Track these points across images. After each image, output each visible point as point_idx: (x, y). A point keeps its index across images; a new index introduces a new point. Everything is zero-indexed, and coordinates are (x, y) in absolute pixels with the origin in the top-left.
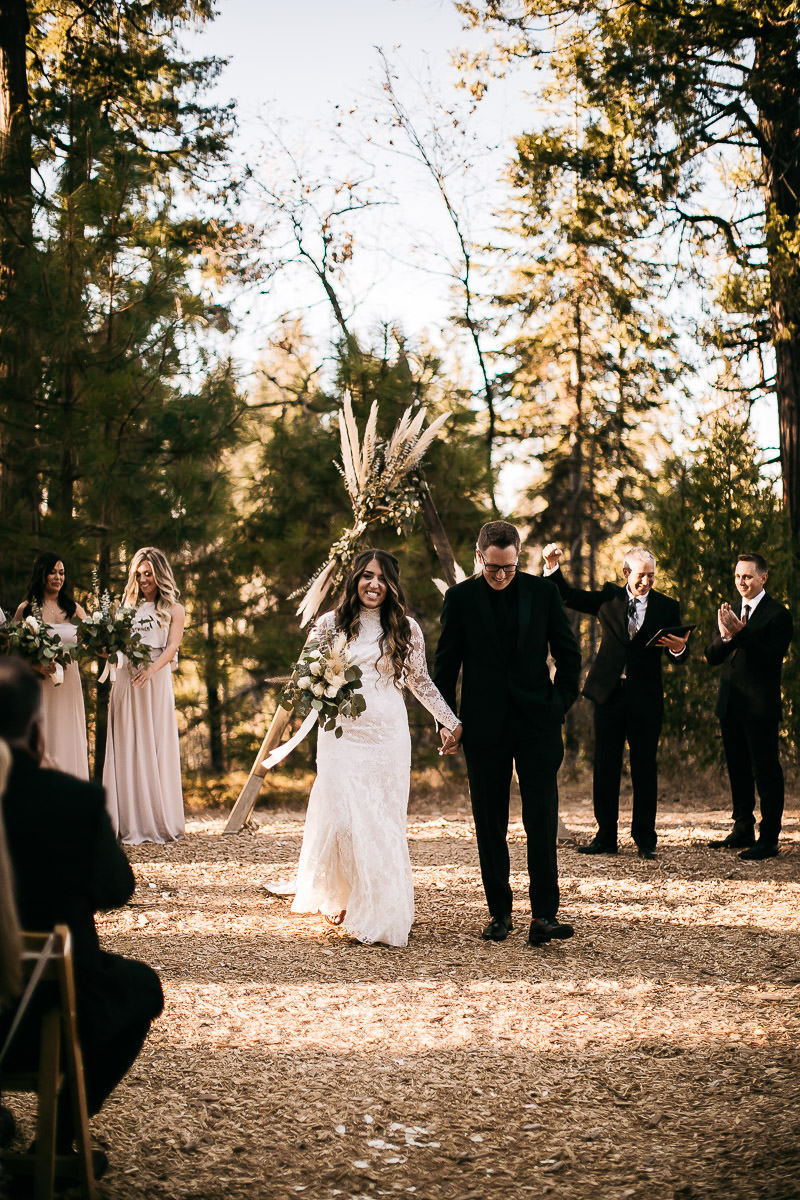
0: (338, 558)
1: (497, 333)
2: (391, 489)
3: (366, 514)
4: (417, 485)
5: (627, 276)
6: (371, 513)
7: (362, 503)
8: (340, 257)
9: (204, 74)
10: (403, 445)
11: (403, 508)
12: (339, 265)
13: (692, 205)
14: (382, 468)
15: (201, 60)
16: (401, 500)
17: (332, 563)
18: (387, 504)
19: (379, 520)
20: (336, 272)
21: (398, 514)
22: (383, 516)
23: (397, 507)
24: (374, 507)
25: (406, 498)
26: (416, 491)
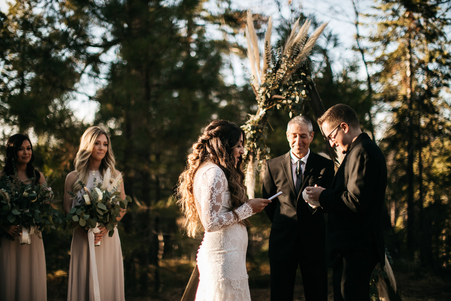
1: (372, 54)
2: (285, 82)
3: (265, 102)
6: (269, 101)
7: (263, 94)
10: (292, 48)
11: (293, 97)
16: (292, 90)
18: (280, 94)
19: (276, 106)
21: (289, 102)
22: (278, 103)
23: (289, 96)
24: (271, 96)
25: (295, 89)
26: (304, 83)
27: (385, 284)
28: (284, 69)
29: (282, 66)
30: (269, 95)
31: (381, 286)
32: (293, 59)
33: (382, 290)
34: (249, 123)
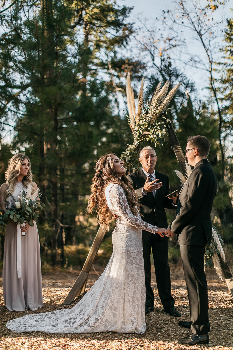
2: (152, 123)
4: (165, 120)
6: (141, 136)
7: (137, 131)
11: (157, 133)
16: (157, 129)
18: (149, 131)
21: (155, 136)
22: (148, 137)
23: (154, 132)
24: (143, 132)
25: (159, 128)
26: (165, 124)
27: (218, 258)
28: (151, 114)
29: (150, 112)
30: (141, 132)
31: (215, 259)
32: (157, 108)
33: (216, 261)
34: (128, 150)
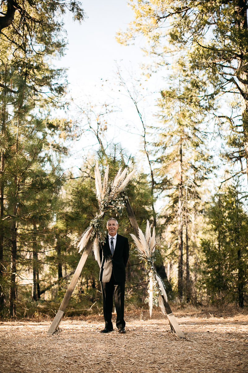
0: (93, 226)
1: (154, 155)
2: (114, 199)
3: (104, 208)
4: (124, 197)
5: (197, 136)
6: (106, 208)
7: (103, 204)
8: (103, 129)
9: (60, 73)
10: (118, 182)
11: (118, 206)
12: (103, 132)
13: (218, 112)
14: (110, 191)
15: (59, 68)
16: (118, 203)
17: (91, 228)
18: (112, 205)
19: (109, 211)
20: (102, 134)
21: (116, 209)
22: (111, 209)
26: (123, 200)
27: (162, 298)
28: (114, 192)
30: (106, 205)
32: (118, 188)
33: (160, 301)
34: (96, 218)
